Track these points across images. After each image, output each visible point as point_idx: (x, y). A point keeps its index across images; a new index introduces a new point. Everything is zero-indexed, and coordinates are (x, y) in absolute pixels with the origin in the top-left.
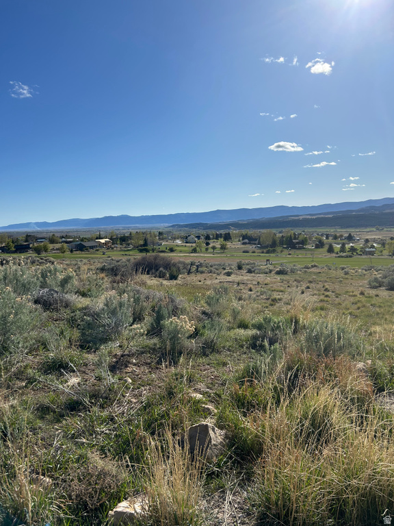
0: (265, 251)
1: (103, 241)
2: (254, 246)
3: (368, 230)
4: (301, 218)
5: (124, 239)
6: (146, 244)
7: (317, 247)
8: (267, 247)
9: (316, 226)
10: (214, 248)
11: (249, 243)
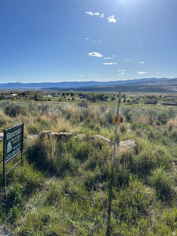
0: (91, 101)
1: (14, 95)
2: (86, 99)
3: (129, 93)
4: (101, 87)
5: (23, 94)
6: (36, 97)
7: (112, 100)
8: (91, 100)
9: (107, 91)
10: (69, 99)
11: (83, 98)
